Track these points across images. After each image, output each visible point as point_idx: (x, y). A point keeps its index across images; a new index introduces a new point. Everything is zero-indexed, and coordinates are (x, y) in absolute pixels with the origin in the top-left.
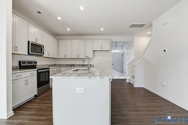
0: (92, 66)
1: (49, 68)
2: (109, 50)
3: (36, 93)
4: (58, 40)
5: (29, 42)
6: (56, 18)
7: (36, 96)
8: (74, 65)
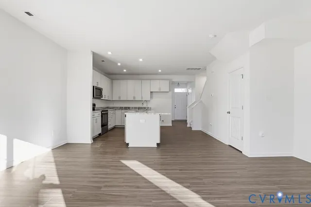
0: (149, 109)
1: (107, 111)
2: (168, 91)
3: (100, 131)
4: (112, 80)
5: (93, 87)
6: (117, 64)
7: (100, 134)
8: (129, 108)
